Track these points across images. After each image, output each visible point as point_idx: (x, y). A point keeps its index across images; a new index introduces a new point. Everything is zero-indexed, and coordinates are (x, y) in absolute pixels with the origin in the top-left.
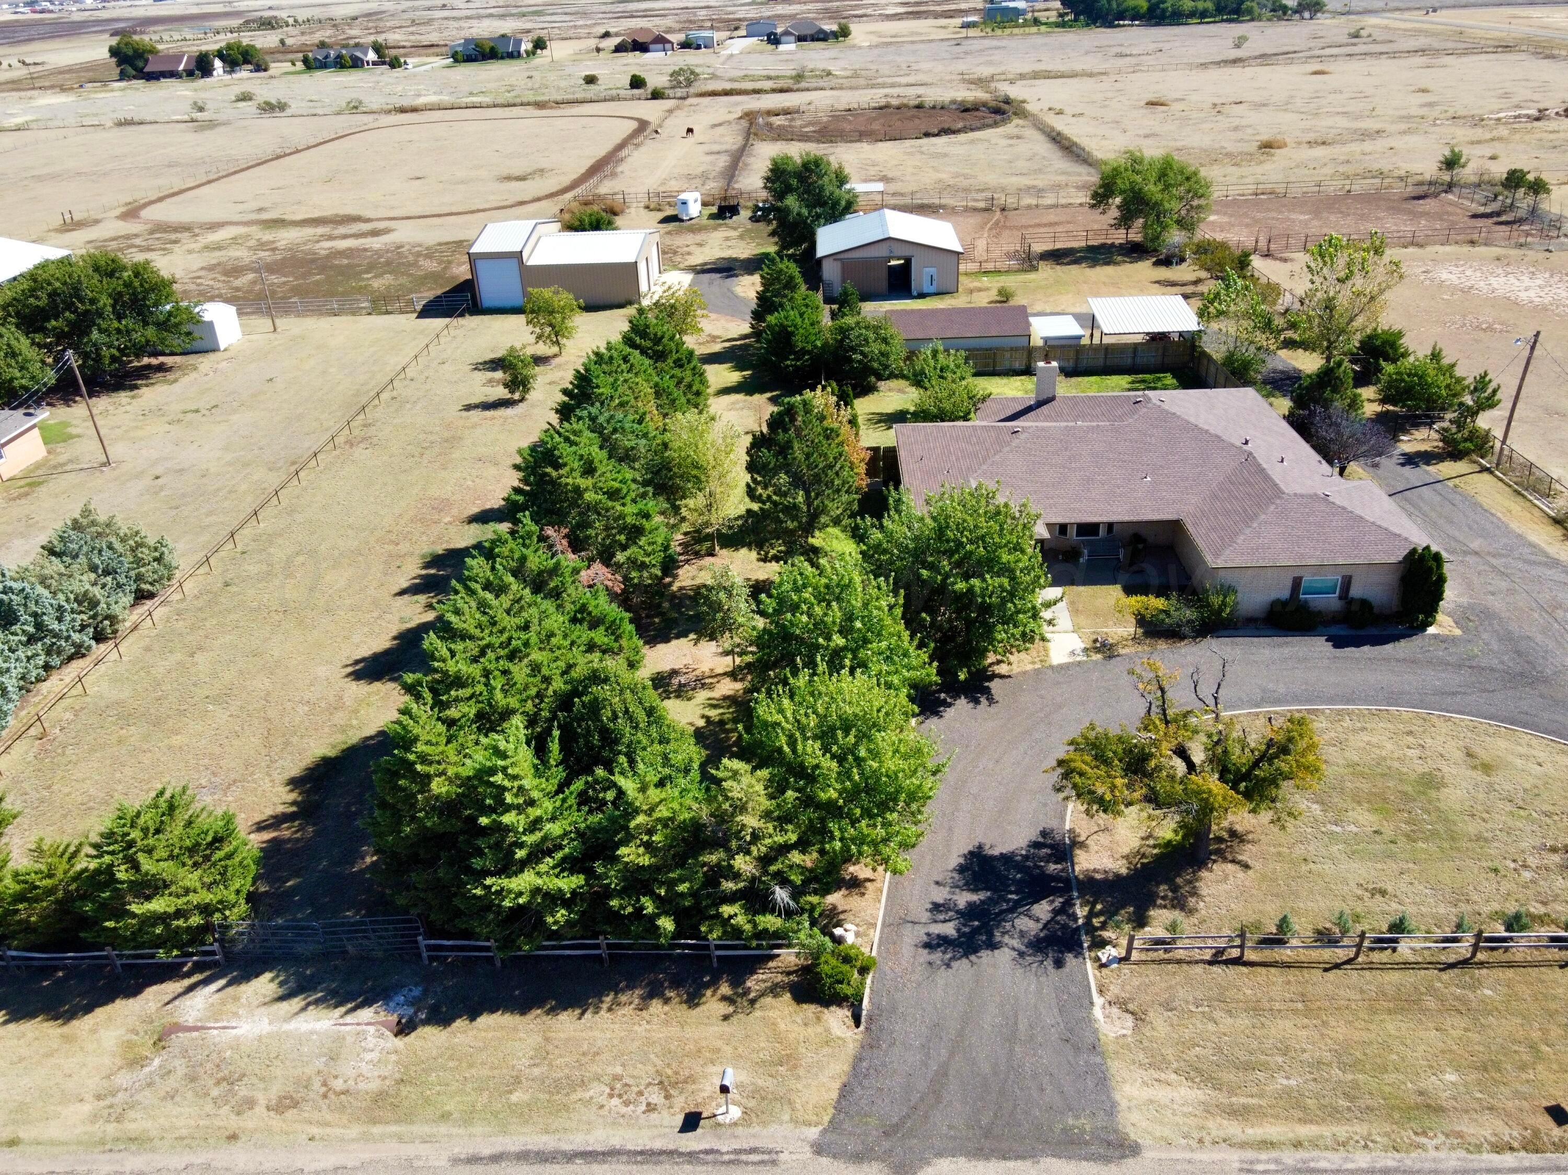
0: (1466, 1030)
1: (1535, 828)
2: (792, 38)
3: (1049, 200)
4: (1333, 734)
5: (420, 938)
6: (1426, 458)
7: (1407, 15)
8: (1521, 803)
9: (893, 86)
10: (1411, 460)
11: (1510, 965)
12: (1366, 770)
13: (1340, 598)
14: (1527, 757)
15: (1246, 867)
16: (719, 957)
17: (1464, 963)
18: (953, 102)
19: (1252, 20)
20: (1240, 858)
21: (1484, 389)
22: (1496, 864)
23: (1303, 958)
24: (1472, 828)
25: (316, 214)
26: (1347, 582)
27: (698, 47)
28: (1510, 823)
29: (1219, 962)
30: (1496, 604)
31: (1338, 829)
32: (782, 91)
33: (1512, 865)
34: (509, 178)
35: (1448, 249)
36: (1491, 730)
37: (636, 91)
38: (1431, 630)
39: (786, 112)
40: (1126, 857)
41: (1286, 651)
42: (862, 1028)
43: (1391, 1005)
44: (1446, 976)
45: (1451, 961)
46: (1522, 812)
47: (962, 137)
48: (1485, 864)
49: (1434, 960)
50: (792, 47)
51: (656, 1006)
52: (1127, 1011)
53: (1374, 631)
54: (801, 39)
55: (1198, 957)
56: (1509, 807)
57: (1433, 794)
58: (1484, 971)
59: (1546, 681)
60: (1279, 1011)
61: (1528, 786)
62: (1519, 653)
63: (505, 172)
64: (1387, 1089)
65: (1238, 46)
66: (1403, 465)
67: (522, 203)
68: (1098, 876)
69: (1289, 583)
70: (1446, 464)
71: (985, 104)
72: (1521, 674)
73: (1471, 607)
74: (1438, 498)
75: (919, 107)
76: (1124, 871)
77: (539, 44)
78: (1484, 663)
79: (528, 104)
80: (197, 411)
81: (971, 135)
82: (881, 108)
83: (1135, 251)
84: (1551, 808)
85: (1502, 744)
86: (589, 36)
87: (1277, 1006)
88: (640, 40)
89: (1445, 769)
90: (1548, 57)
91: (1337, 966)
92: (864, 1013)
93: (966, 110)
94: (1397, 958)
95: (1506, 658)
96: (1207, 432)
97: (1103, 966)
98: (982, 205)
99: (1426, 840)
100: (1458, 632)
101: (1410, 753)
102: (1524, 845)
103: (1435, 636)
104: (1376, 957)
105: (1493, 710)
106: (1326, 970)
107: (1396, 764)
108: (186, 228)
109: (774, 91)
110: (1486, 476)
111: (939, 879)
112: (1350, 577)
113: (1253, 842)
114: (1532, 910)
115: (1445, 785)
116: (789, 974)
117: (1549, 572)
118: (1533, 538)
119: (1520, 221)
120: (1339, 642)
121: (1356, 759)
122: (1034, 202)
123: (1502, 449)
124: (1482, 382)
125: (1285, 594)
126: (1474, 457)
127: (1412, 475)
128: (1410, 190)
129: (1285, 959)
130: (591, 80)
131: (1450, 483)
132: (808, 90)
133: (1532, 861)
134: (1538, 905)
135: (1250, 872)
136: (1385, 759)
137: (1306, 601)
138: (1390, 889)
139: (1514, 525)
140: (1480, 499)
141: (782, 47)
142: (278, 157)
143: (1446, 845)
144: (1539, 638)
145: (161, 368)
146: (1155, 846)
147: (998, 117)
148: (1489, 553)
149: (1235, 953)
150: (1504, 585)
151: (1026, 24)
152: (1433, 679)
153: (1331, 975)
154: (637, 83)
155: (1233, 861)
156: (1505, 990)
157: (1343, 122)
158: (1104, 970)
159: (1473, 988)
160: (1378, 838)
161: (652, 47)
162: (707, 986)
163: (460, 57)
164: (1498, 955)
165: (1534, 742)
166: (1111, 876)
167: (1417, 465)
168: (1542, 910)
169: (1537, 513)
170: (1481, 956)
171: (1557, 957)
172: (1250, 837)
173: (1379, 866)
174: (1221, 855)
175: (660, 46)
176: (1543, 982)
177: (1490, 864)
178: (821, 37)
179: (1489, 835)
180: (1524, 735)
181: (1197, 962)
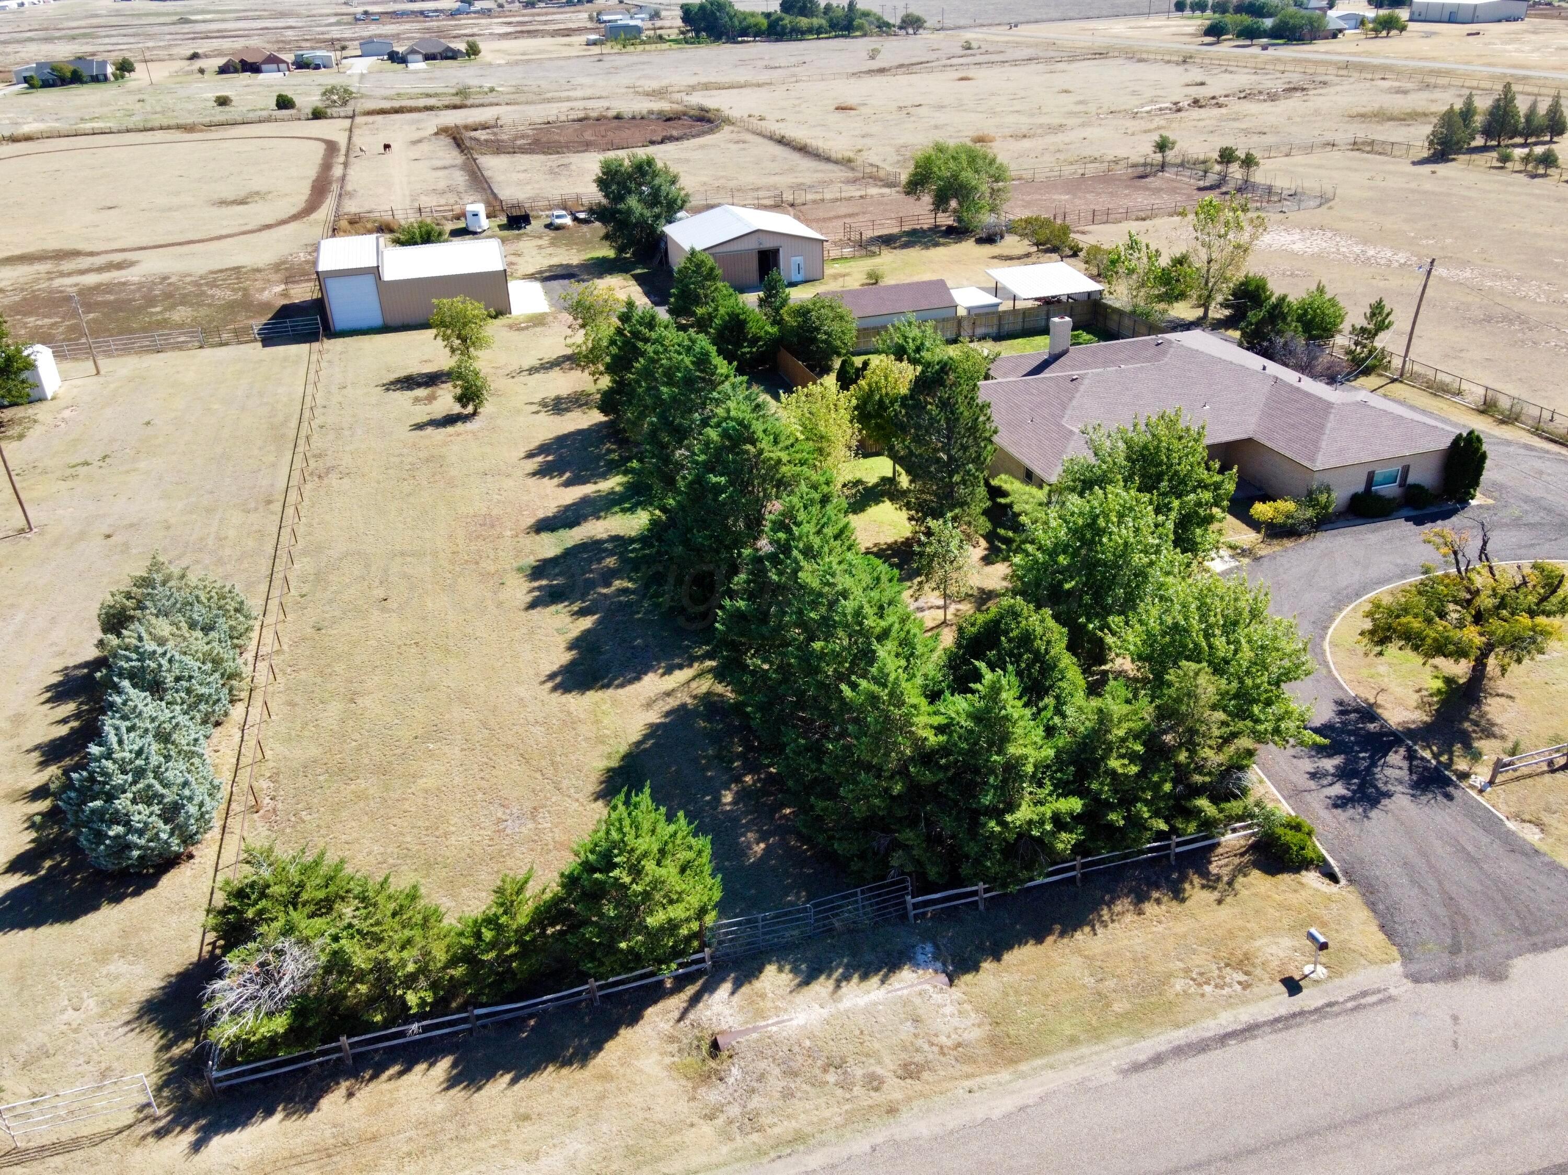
2: (420, 57)
3: (830, 194)
5: (908, 898)
7: (994, 30)
9: (568, 99)
13: (1402, 485)
15: (1511, 697)
16: (1177, 854)
19: (865, 35)
20: (1499, 691)
21: (1380, 313)
26: (1406, 470)
27: (317, 67)
29: (1557, 770)
32: (455, 107)
34: (223, 203)
38: (1473, 502)
39: (485, 127)
40: (1418, 708)
42: (1343, 882)
47: (686, 143)
50: (422, 65)
51: (1150, 908)
52: (1523, 821)
53: (1433, 509)
54: (428, 57)
55: (1540, 770)
62: (1547, 510)
63: (215, 197)
65: (872, 58)
67: (268, 227)
68: (1412, 726)
69: (1363, 478)
71: (683, 114)
75: (619, 118)
76: (1427, 719)
77: (125, 67)
78: (1531, 520)
79: (169, 128)
80: (87, 464)
82: (580, 120)
83: (957, 233)
86: (171, 58)
88: (250, 60)
92: (1337, 870)
93: (670, 119)
95: (1542, 515)
96: (1231, 362)
97: (1481, 791)
98: (769, 202)
100: (1490, 501)
109: (447, 107)
110: (1400, 385)
111: (1293, 754)
112: (1406, 467)
116: (1242, 855)
117: (1512, 450)
120: (1417, 521)
122: (819, 197)
123: (1404, 362)
124: (1377, 308)
125: (1360, 488)
126: (1378, 372)
128: (1131, 171)
130: (223, 102)
131: (1379, 393)
132: (482, 105)
135: (1517, 700)
137: (1376, 492)
140: (1411, 402)
141: (412, 66)
144: (1549, 497)
146: (1431, 696)
147: (707, 126)
151: (650, 40)
154: (284, 103)
155: (1498, 695)
157: (1025, 120)
158: (1486, 794)
161: (264, 67)
162: (1180, 881)
163: (37, 82)
166: (1421, 724)
169: (1462, 407)
174: (1484, 692)
175: (274, 66)
178: (450, 55)
181: (1542, 774)
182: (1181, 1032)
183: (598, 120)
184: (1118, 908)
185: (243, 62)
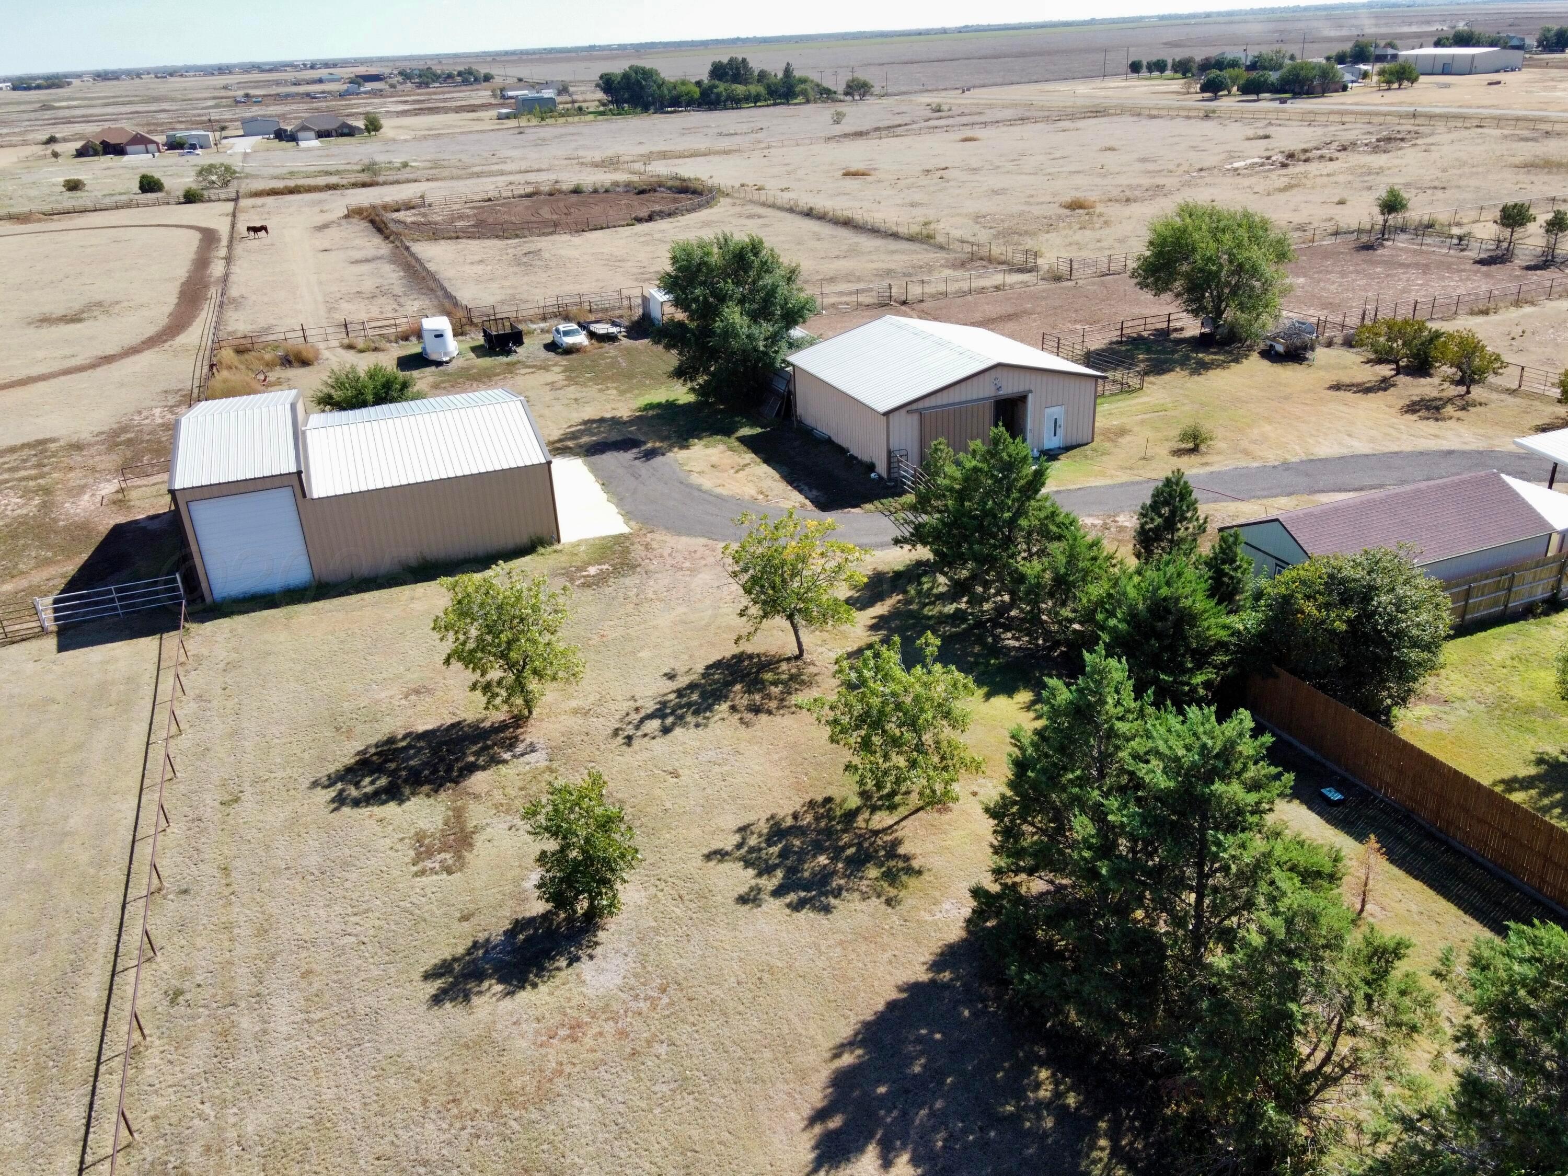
2: (312, 134)
18: (616, 184)
19: (808, 102)
27: (191, 148)
32: (364, 185)
34: (46, 320)
39: (409, 207)
47: (684, 220)
50: (315, 143)
54: (322, 134)
65: (837, 122)
71: (661, 185)
75: (576, 191)
81: (693, 217)
82: (529, 196)
88: (111, 142)
93: (642, 192)
109: (355, 185)
128: (1339, 241)
130: (73, 186)
132: (398, 182)
141: (303, 144)
151: (566, 114)
154: (149, 185)
161: (129, 148)
178: (347, 132)
183: (551, 194)
185: (104, 143)
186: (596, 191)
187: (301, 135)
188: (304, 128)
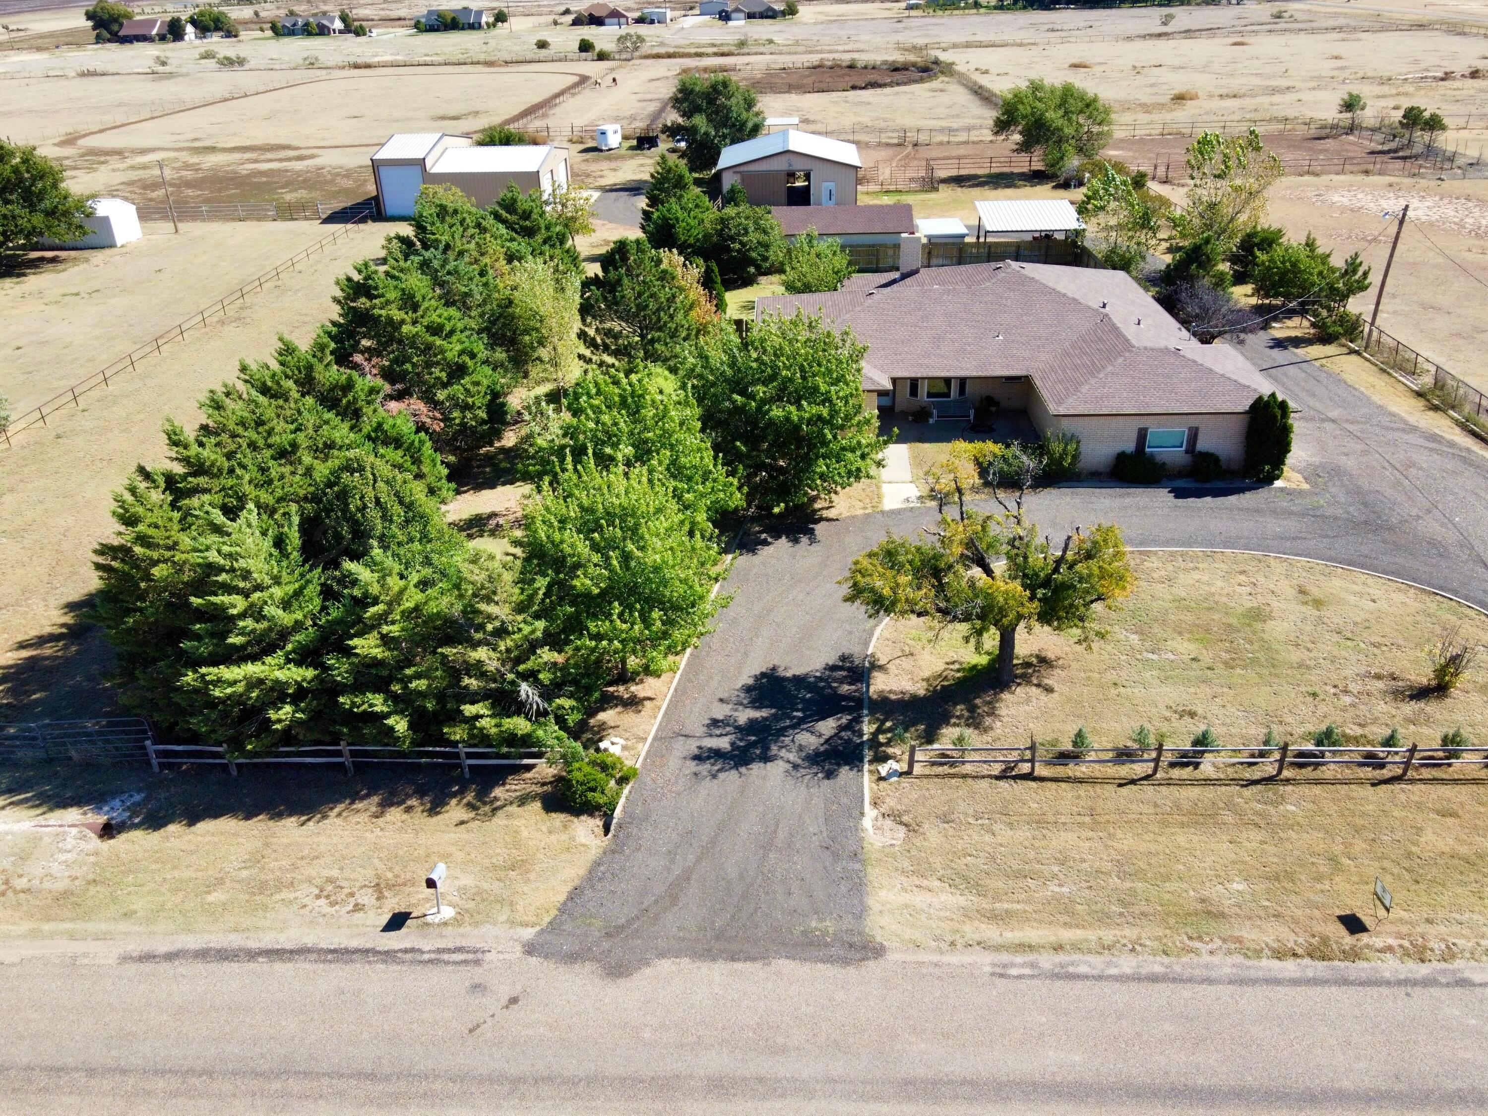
0: (1263, 842)
1: (1361, 657)
2: (742, 15)
3: (962, 137)
4: (1163, 573)
5: (148, 743)
6: (1297, 342)
8: (1349, 635)
10: (1280, 344)
11: (1318, 782)
12: (1193, 604)
13: (1187, 452)
14: (1361, 595)
15: (1049, 690)
16: (470, 766)
17: (1269, 780)
18: (885, 62)
19: (1182, 5)
20: (1046, 681)
21: (1355, 272)
22: (1317, 689)
23: (1098, 775)
24: (1295, 656)
25: (248, 143)
26: (1194, 434)
27: (652, 22)
28: (1336, 652)
29: (1007, 778)
30: (1348, 463)
31: (1155, 657)
32: (722, 54)
33: (1333, 690)
34: (443, 118)
35: (1342, 177)
36: (1327, 570)
37: (584, 54)
38: (1278, 484)
39: (723, 70)
40: (927, 680)
41: (1128, 501)
42: (610, 835)
43: (1185, 819)
44: (1248, 792)
45: (1255, 778)
46: (1349, 643)
47: (888, 90)
48: (1304, 689)
49: (1236, 776)
50: (742, 22)
51: (395, 814)
52: (901, 823)
53: (1220, 485)
54: (751, 16)
55: (986, 772)
56: (1336, 638)
57: (1259, 626)
58: (1289, 788)
59: (1391, 529)
60: (1064, 824)
61: (1359, 620)
62: (1365, 504)
63: (441, 113)
64: (1167, 896)
65: (1165, 24)
66: (1271, 347)
68: (893, 697)
69: (1134, 436)
70: (1315, 347)
71: (914, 65)
72: (1366, 523)
73: (1322, 466)
74: (1303, 375)
75: (851, 67)
76: (922, 692)
77: (501, 18)
78: (1329, 512)
79: (478, 63)
80: (77, 294)
81: (897, 89)
82: (814, 68)
83: (1036, 177)
84: (1379, 640)
85: (1337, 583)
87: (1063, 819)
88: (596, 14)
89: (1275, 604)
90: (1459, 34)
91: (1133, 782)
92: (615, 821)
93: (896, 70)
94: (1198, 774)
95: (1351, 509)
96: (1064, 295)
97: (881, 779)
98: (895, 141)
99: (1245, 667)
100: (1306, 486)
101: (1239, 589)
102: (1348, 672)
103: (1282, 490)
104: (1176, 773)
105: (1332, 553)
106: (1120, 785)
107: (1224, 599)
108: (119, 153)
109: (715, 54)
110: (1354, 358)
111: (725, 696)
112: (1197, 429)
113: (1063, 668)
114: (1348, 731)
115: (1271, 618)
116: (544, 784)
117: (1405, 437)
118: (1394, 409)
119: (1416, 157)
120: (1180, 494)
121: (1183, 594)
122: (946, 139)
123: (1371, 331)
124: (1353, 266)
125: (1130, 446)
126: (1343, 341)
127: (1279, 356)
128: (1313, 132)
129: (1078, 774)
130: (542, 45)
131: (1317, 363)
132: (748, 54)
133: (1354, 687)
134: (1355, 727)
135: (1055, 695)
136: (1213, 594)
137: (1152, 454)
138: (1200, 711)
139: (1376, 398)
140: (1345, 376)
141: (731, 23)
142: (226, 100)
143: (1265, 672)
144: (1388, 492)
145: (54, 260)
146: (958, 671)
147: (925, 75)
148: (1347, 421)
149: (1025, 768)
150: (1359, 447)
151: (966, 7)
152: (1273, 526)
153: (1125, 791)
154: (585, 47)
155: (1038, 685)
156: (1310, 806)
157: (1258, 81)
158: (883, 784)
159: (1275, 804)
160: (1195, 665)
161: (607, 21)
162: (454, 795)
163: (422, 27)
164: (1307, 772)
165: (1370, 581)
166: (907, 697)
167: (1285, 348)
168: (1359, 731)
169: (1401, 388)
170: (1286, 773)
171: (1370, 775)
172: (1060, 662)
173: (1192, 690)
174: (1026, 679)
175: (615, 20)
176: (1350, 798)
177: (1310, 689)
178: (769, 14)
179: (1312, 663)
180: (1360, 575)
181: (983, 777)
182: (233, 937)
183: (831, 68)
184: (359, 805)
185: (591, 15)
186: (865, 67)
187: (734, 15)
188: (737, 10)
